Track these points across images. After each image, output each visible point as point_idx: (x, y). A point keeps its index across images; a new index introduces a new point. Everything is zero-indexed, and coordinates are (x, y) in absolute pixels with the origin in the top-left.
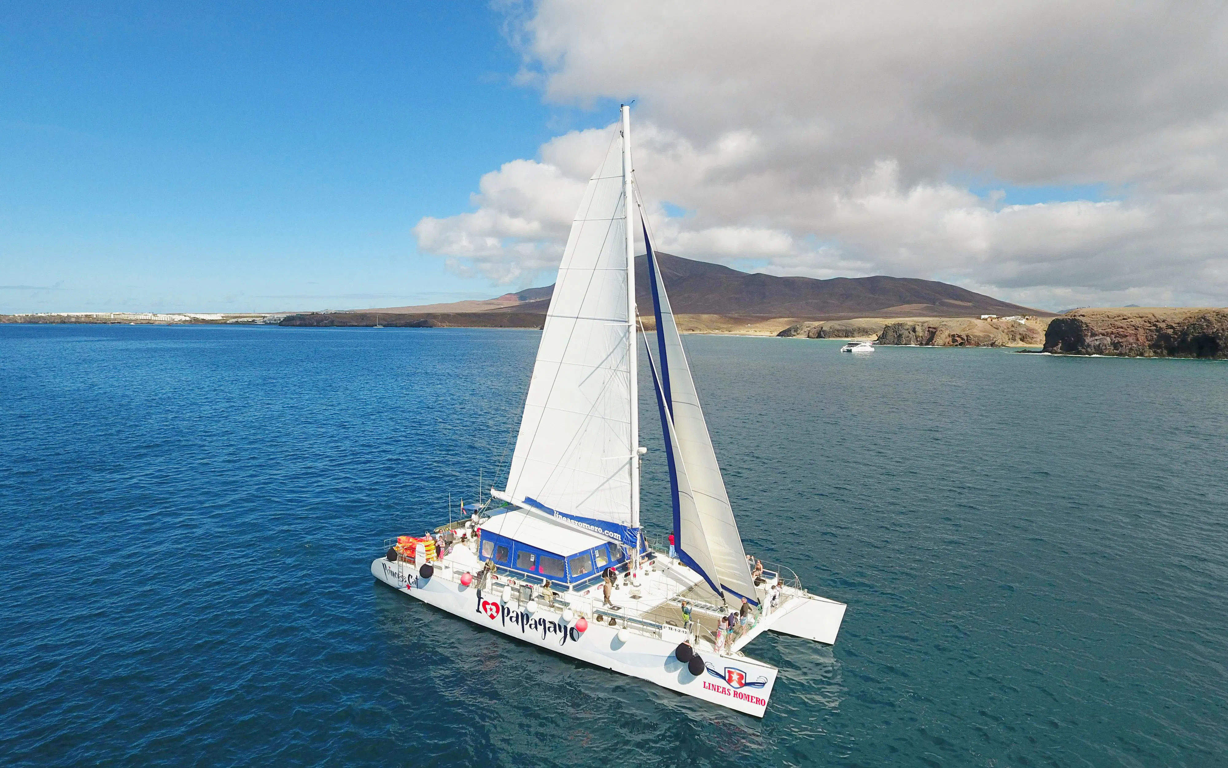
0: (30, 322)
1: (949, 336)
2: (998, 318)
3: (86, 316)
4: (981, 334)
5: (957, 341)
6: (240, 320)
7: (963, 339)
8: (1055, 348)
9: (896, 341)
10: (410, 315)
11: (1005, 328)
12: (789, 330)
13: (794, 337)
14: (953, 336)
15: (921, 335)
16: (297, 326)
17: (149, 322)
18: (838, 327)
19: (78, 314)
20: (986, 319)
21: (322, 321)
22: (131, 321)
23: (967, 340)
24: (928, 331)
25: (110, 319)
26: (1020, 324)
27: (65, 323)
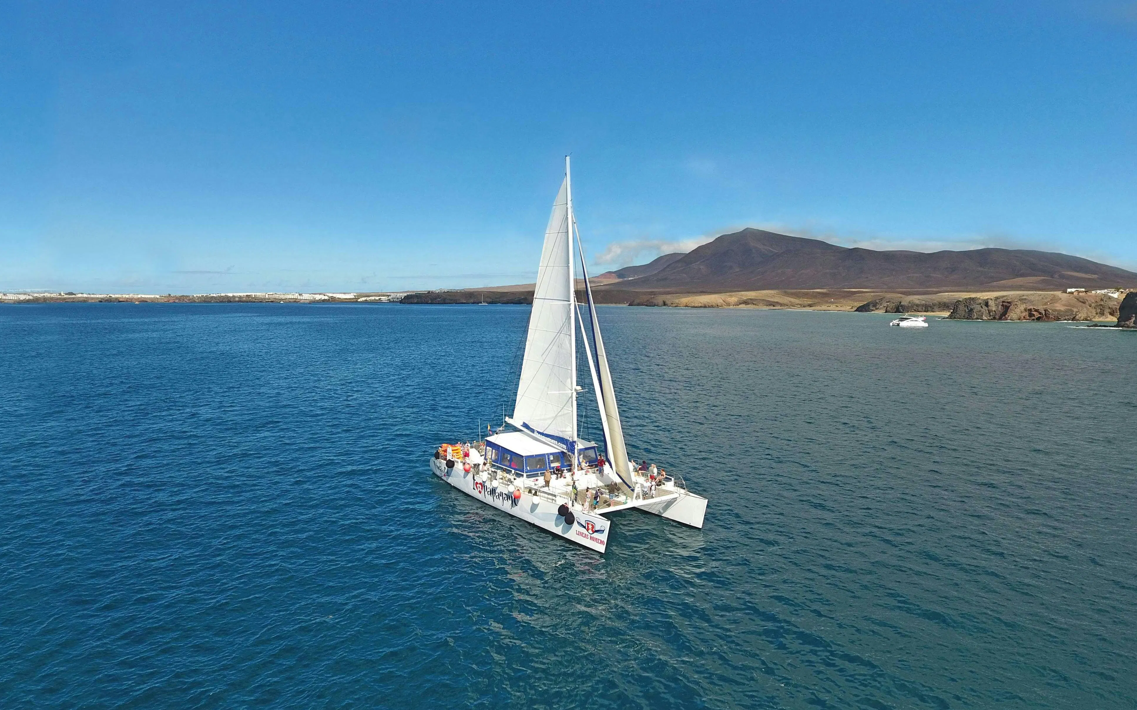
0: (205, 302)
1: (1025, 310)
2: (1086, 292)
3: (247, 296)
4: (1063, 308)
5: (1034, 315)
6: (368, 299)
7: (1040, 313)
8: (1128, 323)
9: (966, 316)
10: (513, 293)
11: (1093, 301)
12: (868, 305)
13: (873, 312)
14: (1030, 310)
15: (994, 309)
16: (416, 303)
17: (296, 301)
18: (917, 302)
19: (242, 294)
20: (1072, 293)
21: (436, 299)
22: (281, 299)
23: (1045, 314)
24: (1002, 305)
25: (265, 299)
26: (1110, 298)
27: (231, 301)
